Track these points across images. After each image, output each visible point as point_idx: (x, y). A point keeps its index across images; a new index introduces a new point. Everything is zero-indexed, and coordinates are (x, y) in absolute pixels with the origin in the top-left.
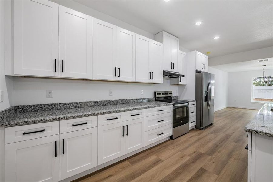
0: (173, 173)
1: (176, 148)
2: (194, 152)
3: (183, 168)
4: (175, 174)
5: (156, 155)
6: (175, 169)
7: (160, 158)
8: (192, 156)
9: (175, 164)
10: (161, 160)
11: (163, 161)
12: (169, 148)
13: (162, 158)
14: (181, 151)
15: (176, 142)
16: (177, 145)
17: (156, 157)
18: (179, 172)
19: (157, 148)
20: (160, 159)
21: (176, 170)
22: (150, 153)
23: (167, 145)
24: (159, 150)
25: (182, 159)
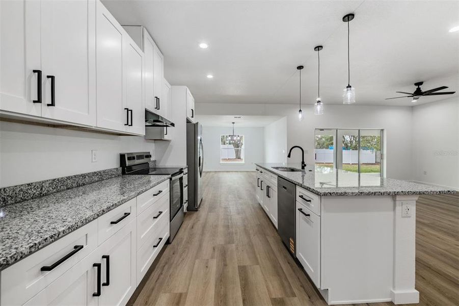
0: (218, 303)
1: (187, 256)
2: (214, 249)
3: (221, 283)
4: (221, 301)
5: (165, 293)
6: (214, 292)
7: (175, 292)
8: (216, 256)
9: (206, 284)
10: (181, 294)
11: (186, 294)
12: (175, 262)
13: (180, 290)
14: (196, 258)
15: (178, 245)
16: (184, 251)
17: (168, 295)
18: (222, 293)
19: (155, 275)
20: (176, 294)
21: (217, 294)
22: (149, 297)
23: (169, 259)
24: (162, 276)
25: (208, 269)
